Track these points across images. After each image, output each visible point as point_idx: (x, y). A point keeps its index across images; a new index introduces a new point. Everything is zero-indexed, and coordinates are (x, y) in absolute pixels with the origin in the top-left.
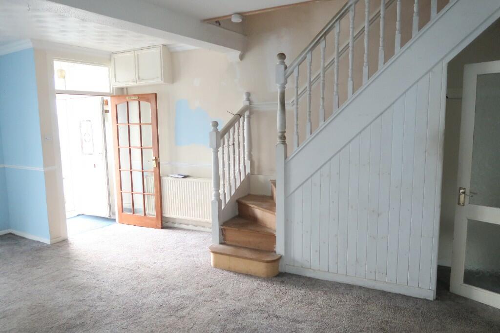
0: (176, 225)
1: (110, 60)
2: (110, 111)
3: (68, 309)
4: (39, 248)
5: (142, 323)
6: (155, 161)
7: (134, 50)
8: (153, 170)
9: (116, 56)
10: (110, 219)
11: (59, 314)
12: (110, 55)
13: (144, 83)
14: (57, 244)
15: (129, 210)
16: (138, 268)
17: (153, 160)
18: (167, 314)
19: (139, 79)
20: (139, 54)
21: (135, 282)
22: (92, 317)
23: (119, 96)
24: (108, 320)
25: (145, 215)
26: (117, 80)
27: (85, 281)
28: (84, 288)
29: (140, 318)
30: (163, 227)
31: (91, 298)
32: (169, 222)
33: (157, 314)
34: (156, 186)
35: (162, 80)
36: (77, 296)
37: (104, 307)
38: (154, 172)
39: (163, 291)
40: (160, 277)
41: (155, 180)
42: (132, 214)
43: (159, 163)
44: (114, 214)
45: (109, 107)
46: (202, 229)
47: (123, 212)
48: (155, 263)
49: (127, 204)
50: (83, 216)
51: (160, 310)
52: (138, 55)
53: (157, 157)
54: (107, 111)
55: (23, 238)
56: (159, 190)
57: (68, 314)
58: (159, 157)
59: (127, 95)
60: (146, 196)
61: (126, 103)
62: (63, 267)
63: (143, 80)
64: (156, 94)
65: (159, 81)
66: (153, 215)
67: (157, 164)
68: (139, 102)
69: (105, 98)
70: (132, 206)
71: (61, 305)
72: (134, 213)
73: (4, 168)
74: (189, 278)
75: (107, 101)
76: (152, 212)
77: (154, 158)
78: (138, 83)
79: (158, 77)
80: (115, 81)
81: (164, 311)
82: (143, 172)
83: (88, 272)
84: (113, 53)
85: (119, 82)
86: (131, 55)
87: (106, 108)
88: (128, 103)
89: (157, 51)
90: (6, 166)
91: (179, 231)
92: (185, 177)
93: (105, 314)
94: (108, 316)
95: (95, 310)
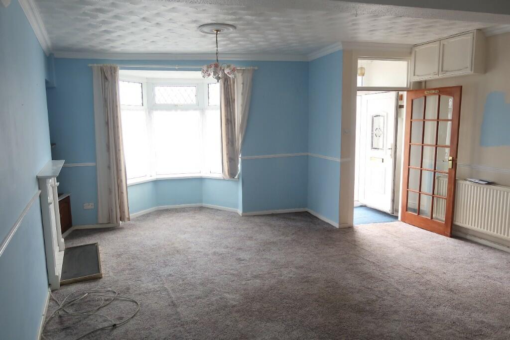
0: (468, 237)
1: (411, 53)
2: (405, 107)
3: (358, 293)
4: (330, 229)
5: (432, 333)
6: (451, 162)
7: (440, 40)
8: (447, 171)
9: (417, 49)
10: (393, 216)
11: (350, 294)
12: (411, 49)
13: (448, 75)
14: (344, 229)
15: (414, 211)
16: (425, 273)
17: (450, 160)
18: (462, 335)
19: (442, 71)
20: (446, 43)
21: (421, 288)
22: (380, 308)
23: (416, 90)
24: (396, 317)
25: (432, 218)
26: (416, 74)
27: (371, 271)
28: (371, 277)
29: (430, 327)
30: (452, 236)
31: (378, 289)
32: (460, 231)
33: (450, 331)
34: (449, 189)
35: (471, 70)
36: (365, 283)
37: (392, 303)
38: (449, 173)
39: (455, 307)
40: (451, 290)
41: (449, 183)
42: (416, 214)
43: (456, 164)
44: (397, 211)
45: (404, 102)
46: (505, 249)
47: (407, 210)
48: (444, 273)
49: (413, 203)
50: (365, 208)
51: (454, 327)
52: (444, 45)
53: (455, 157)
54: (402, 107)
55: (317, 218)
56: (452, 194)
57: (358, 297)
58: (457, 157)
59: (426, 89)
60: (435, 199)
61: (424, 98)
62: (351, 253)
63: (447, 71)
64: (461, 87)
65: (468, 72)
66: (442, 221)
67: (454, 164)
68: (440, 96)
69: (400, 93)
70: (418, 206)
71: (351, 286)
72: (419, 214)
73: (308, 156)
74: (489, 302)
75: (402, 96)
76: (441, 216)
77: (451, 158)
78: (441, 76)
79: (467, 68)
80: (414, 75)
81: (458, 330)
82: (435, 173)
83: (374, 263)
84: (415, 45)
85: (418, 76)
86: (436, 45)
87: (400, 103)
88: (425, 97)
89: (469, 37)
90: (310, 154)
91: (473, 245)
92: (489, 183)
93: (393, 309)
94: (396, 312)
95: (382, 302)
